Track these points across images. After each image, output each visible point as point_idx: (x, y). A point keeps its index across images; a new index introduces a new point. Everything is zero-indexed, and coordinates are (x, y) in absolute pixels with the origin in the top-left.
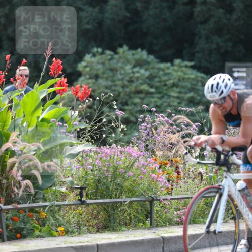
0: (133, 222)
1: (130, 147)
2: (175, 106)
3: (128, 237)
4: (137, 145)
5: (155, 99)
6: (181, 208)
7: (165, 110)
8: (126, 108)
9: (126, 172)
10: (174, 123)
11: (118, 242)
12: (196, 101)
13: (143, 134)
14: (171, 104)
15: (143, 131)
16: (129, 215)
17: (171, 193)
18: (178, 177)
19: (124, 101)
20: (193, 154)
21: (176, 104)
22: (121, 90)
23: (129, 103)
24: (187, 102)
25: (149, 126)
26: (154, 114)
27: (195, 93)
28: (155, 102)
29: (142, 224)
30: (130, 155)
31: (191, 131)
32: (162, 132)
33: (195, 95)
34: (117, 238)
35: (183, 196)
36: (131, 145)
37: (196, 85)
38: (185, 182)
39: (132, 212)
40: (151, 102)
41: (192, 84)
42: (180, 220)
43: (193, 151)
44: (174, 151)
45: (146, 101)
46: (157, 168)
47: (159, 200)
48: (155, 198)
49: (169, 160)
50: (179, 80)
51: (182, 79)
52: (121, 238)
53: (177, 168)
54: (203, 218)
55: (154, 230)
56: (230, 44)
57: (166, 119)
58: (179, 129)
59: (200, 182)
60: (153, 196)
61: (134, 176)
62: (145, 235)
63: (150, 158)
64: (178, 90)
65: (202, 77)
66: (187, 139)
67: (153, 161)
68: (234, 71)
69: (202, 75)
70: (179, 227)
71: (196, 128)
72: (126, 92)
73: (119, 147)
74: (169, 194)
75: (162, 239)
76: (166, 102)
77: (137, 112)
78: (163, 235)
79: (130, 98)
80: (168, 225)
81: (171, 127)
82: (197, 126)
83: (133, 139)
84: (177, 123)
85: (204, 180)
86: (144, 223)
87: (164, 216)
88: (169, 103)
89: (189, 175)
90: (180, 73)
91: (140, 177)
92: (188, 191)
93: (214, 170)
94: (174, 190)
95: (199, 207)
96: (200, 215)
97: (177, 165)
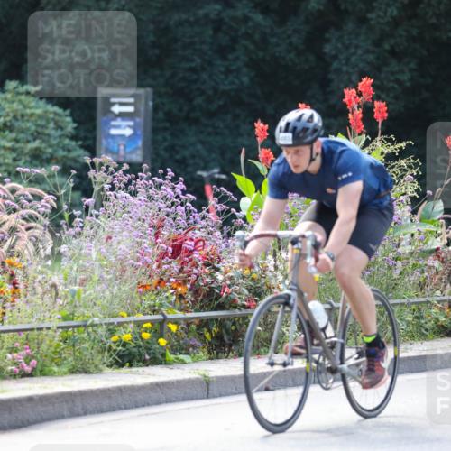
6: (19, 348)
12: (44, 157)
17: (2, 321)
18: (14, 293)
20: (42, 251)
21: (9, 161)
24: (28, 159)
27: (44, 141)
33: (43, 145)
35: (23, 327)
37: (44, 127)
38: (27, 302)
41: (38, 126)
42: (18, 370)
43: (41, 246)
44: (6, 246)
50: (15, 117)
51: (19, 117)
53: (12, 275)
54: (58, 365)
58: (15, 205)
59: (52, 300)
64: (14, 135)
65: (56, 114)
66: (33, 224)
68: (114, 104)
69: (56, 109)
70: (15, 381)
85: (60, 298)
89: (34, 288)
90: (15, 106)
92: (33, 317)
93: (78, 281)
94: (7, 316)
95: (51, 346)
96: (53, 360)
97: (12, 272)
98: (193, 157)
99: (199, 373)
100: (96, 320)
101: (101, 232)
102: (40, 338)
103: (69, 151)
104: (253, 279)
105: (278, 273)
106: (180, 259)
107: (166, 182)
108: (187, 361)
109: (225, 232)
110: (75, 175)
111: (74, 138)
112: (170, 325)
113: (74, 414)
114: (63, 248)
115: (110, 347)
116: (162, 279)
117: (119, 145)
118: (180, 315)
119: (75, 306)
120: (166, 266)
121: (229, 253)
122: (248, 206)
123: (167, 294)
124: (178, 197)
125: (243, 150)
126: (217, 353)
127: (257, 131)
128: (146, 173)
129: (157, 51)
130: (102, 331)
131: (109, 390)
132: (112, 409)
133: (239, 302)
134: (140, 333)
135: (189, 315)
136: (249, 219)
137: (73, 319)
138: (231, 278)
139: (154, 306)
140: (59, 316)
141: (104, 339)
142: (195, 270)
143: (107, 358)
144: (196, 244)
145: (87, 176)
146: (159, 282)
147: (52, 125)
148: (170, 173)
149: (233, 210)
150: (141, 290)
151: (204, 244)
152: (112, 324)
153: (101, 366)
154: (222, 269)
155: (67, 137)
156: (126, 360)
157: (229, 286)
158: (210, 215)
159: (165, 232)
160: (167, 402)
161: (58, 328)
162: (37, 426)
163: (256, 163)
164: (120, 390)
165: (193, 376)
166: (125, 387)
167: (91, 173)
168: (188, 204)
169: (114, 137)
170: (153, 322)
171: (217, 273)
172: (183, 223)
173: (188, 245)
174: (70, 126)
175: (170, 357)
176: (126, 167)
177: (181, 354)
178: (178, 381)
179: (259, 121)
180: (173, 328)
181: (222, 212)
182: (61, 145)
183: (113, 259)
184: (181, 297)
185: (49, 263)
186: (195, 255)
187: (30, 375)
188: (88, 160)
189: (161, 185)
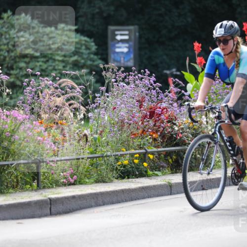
0: (20, 184)
1: (16, 111)
2: (60, 70)
3: (15, 199)
4: (22, 108)
5: (41, 63)
6: (67, 169)
7: (50, 74)
8: (12, 72)
9: (12, 136)
10: (58, 86)
11: (6, 205)
12: (80, 65)
13: (29, 98)
14: (56, 67)
15: (28, 95)
16: (17, 177)
17: (57, 155)
18: (63, 140)
19: (9, 65)
20: (78, 116)
21: (60, 67)
22: (6, 54)
23: (14, 67)
24: (71, 66)
25: (34, 90)
26: (38, 78)
27: (80, 56)
28: (40, 66)
29: (29, 186)
30: (16, 119)
31: (75, 94)
32: (47, 95)
33: (79, 59)
34: (4, 200)
35: (69, 158)
36: (16, 108)
37: (80, 48)
38: (71, 144)
39: (19, 174)
40: (36, 66)
41: (76, 48)
42: (66, 182)
43: (78, 113)
44: (59, 114)
45: (31, 65)
46: (42, 131)
47: (46, 162)
48: (41, 160)
49: (54, 123)
52: (8, 200)
53: (63, 130)
54: (88, 179)
55: (42, 191)
56: (112, 8)
57: (51, 82)
58: (63, 92)
59: (85, 143)
60: (39, 158)
61: (20, 139)
62: (32, 197)
63: (36, 121)
65: (86, 41)
66: (72, 102)
67: (39, 124)
68: (117, 35)
69: (86, 38)
70: (65, 187)
71: (81, 91)
72: (11, 56)
73: (5, 111)
74: (55, 156)
75: (49, 200)
76: (51, 66)
77: (22, 76)
78: (50, 196)
79: (16, 62)
80: (55, 187)
81: (56, 90)
82: (81, 89)
83: (18, 102)
84: (61, 86)
85: (89, 142)
86: (31, 185)
87: (50, 178)
88: (54, 66)
89: (74, 137)
91: (26, 140)
92: (74, 152)
93: (99, 132)
94: (60, 152)
95: (84, 168)
96: (85, 176)
97: (62, 128)
98: (161, 63)
99: (166, 182)
100: (109, 153)
101: (110, 105)
102: (78, 164)
103: (94, 61)
104: (194, 129)
105: (209, 126)
106: (154, 119)
107: (145, 77)
108: (159, 175)
109: (179, 103)
110: (95, 74)
111: (96, 54)
112: (149, 155)
113: (98, 205)
114: (90, 115)
115: (117, 168)
116: (144, 130)
117: (120, 57)
118: (155, 149)
119: (97, 146)
120: (146, 123)
121: (181, 115)
122: (191, 89)
123: (147, 138)
124: (151, 85)
125: (188, 58)
126: (176, 170)
127: (195, 48)
128: (134, 73)
129: (140, 5)
130: (112, 159)
131: (116, 191)
132: (118, 202)
133: (187, 142)
134: (133, 160)
135: (159, 149)
136: (192, 96)
137: (96, 153)
138: (182, 129)
139: (140, 145)
140: (89, 152)
141: (113, 164)
142: (162, 125)
143: (115, 174)
144: (162, 110)
145: (102, 74)
146: (143, 132)
147: (84, 47)
148: (148, 72)
149: (183, 91)
150: (133, 136)
151: (167, 110)
152: (117, 155)
153: (112, 178)
154: (177, 124)
155: (92, 53)
156: (126, 175)
157: (181, 133)
158: (170, 95)
159: (145, 104)
160: (148, 197)
161: (88, 158)
162: (78, 211)
163: (195, 65)
164: (123, 191)
165: (163, 183)
166: (125, 190)
167: (104, 73)
168: (157, 89)
169: (118, 53)
170: (140, 154)
171: (175, 126)
172: (155, 99)
173: (158, 111)
174: (94, 48)
175: (150, 173)
176: (122, 69)
177: (156, 171)
178: (154, 186)
179: (196, 42)
180: (151, 157)
181: (177, 92)
182: (89, 58)
183: (117, 120)
184: (155, 140)
185: (83, 122)
186: (162, 117)
187: (74, 184)
188: (102, 66)
189: (142, 78)
